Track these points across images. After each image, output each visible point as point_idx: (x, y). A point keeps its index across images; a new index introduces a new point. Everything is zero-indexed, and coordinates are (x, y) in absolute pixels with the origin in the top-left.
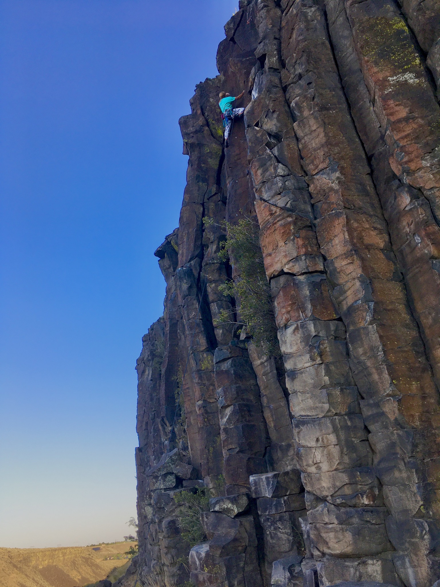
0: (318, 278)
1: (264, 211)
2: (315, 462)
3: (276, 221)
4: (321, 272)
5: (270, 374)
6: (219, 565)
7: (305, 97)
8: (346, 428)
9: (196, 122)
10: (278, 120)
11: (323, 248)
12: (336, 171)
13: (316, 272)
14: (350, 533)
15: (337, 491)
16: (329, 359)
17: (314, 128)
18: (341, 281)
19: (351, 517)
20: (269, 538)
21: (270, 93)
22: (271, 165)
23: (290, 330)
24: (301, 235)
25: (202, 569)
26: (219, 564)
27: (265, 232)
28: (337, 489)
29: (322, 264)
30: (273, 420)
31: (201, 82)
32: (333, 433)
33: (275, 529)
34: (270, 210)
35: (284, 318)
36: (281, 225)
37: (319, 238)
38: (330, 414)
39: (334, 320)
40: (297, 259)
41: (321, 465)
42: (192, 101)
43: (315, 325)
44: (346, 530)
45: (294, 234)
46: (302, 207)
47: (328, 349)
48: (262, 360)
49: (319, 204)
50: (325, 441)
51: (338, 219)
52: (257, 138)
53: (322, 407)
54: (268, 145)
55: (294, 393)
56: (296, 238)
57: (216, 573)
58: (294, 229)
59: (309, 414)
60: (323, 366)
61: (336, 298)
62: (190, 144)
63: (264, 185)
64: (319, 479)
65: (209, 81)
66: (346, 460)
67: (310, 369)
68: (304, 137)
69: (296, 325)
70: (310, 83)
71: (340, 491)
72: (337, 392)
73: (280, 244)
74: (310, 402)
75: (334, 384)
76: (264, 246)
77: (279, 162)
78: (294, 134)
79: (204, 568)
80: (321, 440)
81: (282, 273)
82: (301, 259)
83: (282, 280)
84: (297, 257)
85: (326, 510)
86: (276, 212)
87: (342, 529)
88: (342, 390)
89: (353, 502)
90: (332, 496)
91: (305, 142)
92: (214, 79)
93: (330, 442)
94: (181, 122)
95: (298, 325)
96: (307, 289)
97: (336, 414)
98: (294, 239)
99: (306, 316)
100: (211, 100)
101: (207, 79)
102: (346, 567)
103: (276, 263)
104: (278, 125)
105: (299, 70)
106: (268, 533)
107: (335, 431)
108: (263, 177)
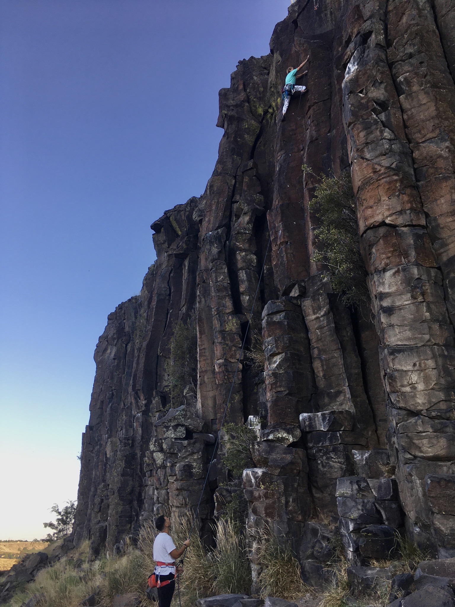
0: (421, 232)
1: (366, 168)
2: (410, 382)
3: (381, 178)
4: (423, 227)
5: (326, 328)
6: (277, 483)
7: (416, 73)
8: (443, 356)
9: (236, 97)
10: (386, 91)
11: (427, 207)
12: (446, 141)
13: (419, 226)
14: (445, 439)
15: (433, 406)
16: (430, 299)
17: (424, 102)
18: (444, 235)
19: (447, 426)
20: (320, 467)
21: (378, 66)
22: (377, 129)
23: (388, 274)
24: (406, 192)
25: (258, 486)
26: (276, 481)
27: (367, 187)
28: (432, 404)
29: (425, 220)
30: (323, 370)
31: (244, 59)
32: (432, 358)
33: (328, 459)
34: (373, 168)
35: (383, 262)
36: (386, 182)
37: (423, 197)
38: (429, 343)
39: (434, 268)
40: (401, 212)
41: (416, 385)
42: (234, 76)
43: (418, 269)
44: (441, 437)
45: (399, 190)
46: (407, 169)
47: (429, 291)
48: (318, 315)
49: (425, 169)
50: (423, 365)
51: (446, 182)
52: (362, 104)
53: (421, 338)
54: (374, 110)
55: (390, 326)
56: (401, 195)
57: (272, 490)
58: (400, 186)
59: (408, 344)
60: (424, 304)
61: (436, 251)
62: (229, 116)
63: (367, 146)
64: (414, 397)
65: (253, 60)
66: (443, 381)
67: (409, 307)
68: (410, 109)
69: (396, 269)
70: (421, 63)
71: (436, 406)
72: (436, 326)
73: (383, 199)
74: (408, 334)
75: (435, 320)
76: (364, 200)
77: (384, 126)
78: (399, 106)
79: (260, 485)
80: (418, 365)
81: (383, 224)
82: (406, 213)
83: (382, 231)
84: (401, 210)
85: (420, 422)
86: (380, 171)
87: (437, 436)
88: (440, 326)
89: (448, 415)
90: (427, 410)
91: (412, 114)
92: (259, 59)
93: (428, 366)
94: (221, 93)
95: (399, 269)
96: (411, 239)
97: (435, 344)
98: (398, 196)
99: (409, 262)
100: (255, 78)
101: (252, 57)
102: (440, 466)
103: (378, 215)
104: (386, 94)
105: (410, 50)
106: (319, 462)
107: (434, 357)
108: (367, 139)
